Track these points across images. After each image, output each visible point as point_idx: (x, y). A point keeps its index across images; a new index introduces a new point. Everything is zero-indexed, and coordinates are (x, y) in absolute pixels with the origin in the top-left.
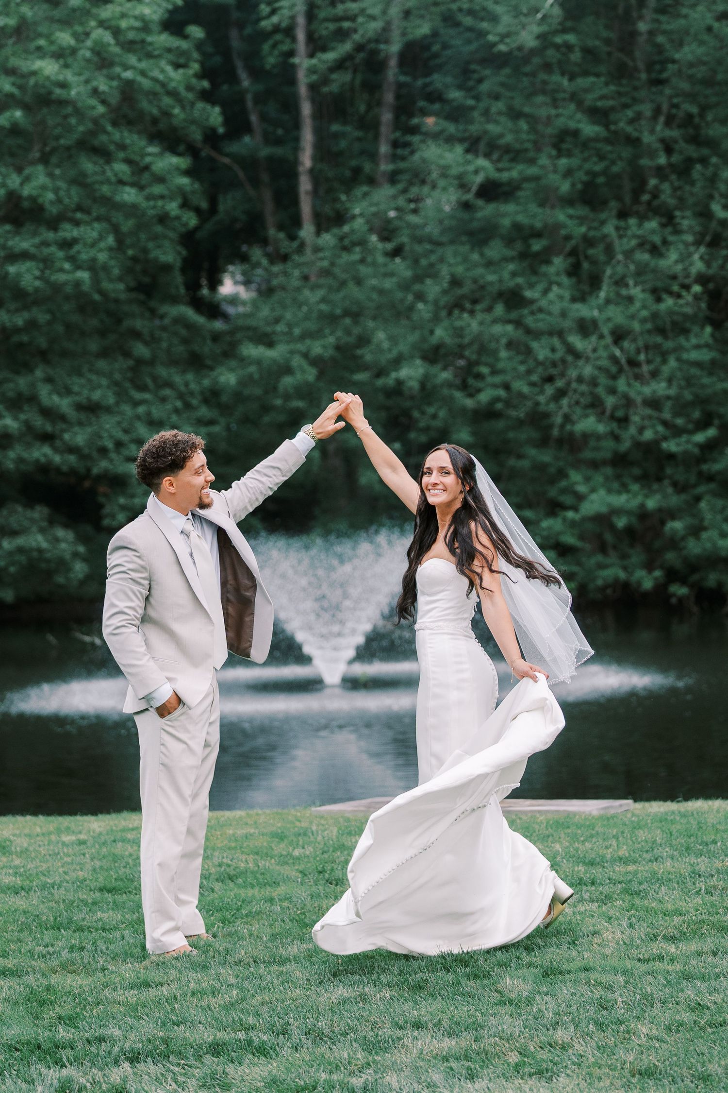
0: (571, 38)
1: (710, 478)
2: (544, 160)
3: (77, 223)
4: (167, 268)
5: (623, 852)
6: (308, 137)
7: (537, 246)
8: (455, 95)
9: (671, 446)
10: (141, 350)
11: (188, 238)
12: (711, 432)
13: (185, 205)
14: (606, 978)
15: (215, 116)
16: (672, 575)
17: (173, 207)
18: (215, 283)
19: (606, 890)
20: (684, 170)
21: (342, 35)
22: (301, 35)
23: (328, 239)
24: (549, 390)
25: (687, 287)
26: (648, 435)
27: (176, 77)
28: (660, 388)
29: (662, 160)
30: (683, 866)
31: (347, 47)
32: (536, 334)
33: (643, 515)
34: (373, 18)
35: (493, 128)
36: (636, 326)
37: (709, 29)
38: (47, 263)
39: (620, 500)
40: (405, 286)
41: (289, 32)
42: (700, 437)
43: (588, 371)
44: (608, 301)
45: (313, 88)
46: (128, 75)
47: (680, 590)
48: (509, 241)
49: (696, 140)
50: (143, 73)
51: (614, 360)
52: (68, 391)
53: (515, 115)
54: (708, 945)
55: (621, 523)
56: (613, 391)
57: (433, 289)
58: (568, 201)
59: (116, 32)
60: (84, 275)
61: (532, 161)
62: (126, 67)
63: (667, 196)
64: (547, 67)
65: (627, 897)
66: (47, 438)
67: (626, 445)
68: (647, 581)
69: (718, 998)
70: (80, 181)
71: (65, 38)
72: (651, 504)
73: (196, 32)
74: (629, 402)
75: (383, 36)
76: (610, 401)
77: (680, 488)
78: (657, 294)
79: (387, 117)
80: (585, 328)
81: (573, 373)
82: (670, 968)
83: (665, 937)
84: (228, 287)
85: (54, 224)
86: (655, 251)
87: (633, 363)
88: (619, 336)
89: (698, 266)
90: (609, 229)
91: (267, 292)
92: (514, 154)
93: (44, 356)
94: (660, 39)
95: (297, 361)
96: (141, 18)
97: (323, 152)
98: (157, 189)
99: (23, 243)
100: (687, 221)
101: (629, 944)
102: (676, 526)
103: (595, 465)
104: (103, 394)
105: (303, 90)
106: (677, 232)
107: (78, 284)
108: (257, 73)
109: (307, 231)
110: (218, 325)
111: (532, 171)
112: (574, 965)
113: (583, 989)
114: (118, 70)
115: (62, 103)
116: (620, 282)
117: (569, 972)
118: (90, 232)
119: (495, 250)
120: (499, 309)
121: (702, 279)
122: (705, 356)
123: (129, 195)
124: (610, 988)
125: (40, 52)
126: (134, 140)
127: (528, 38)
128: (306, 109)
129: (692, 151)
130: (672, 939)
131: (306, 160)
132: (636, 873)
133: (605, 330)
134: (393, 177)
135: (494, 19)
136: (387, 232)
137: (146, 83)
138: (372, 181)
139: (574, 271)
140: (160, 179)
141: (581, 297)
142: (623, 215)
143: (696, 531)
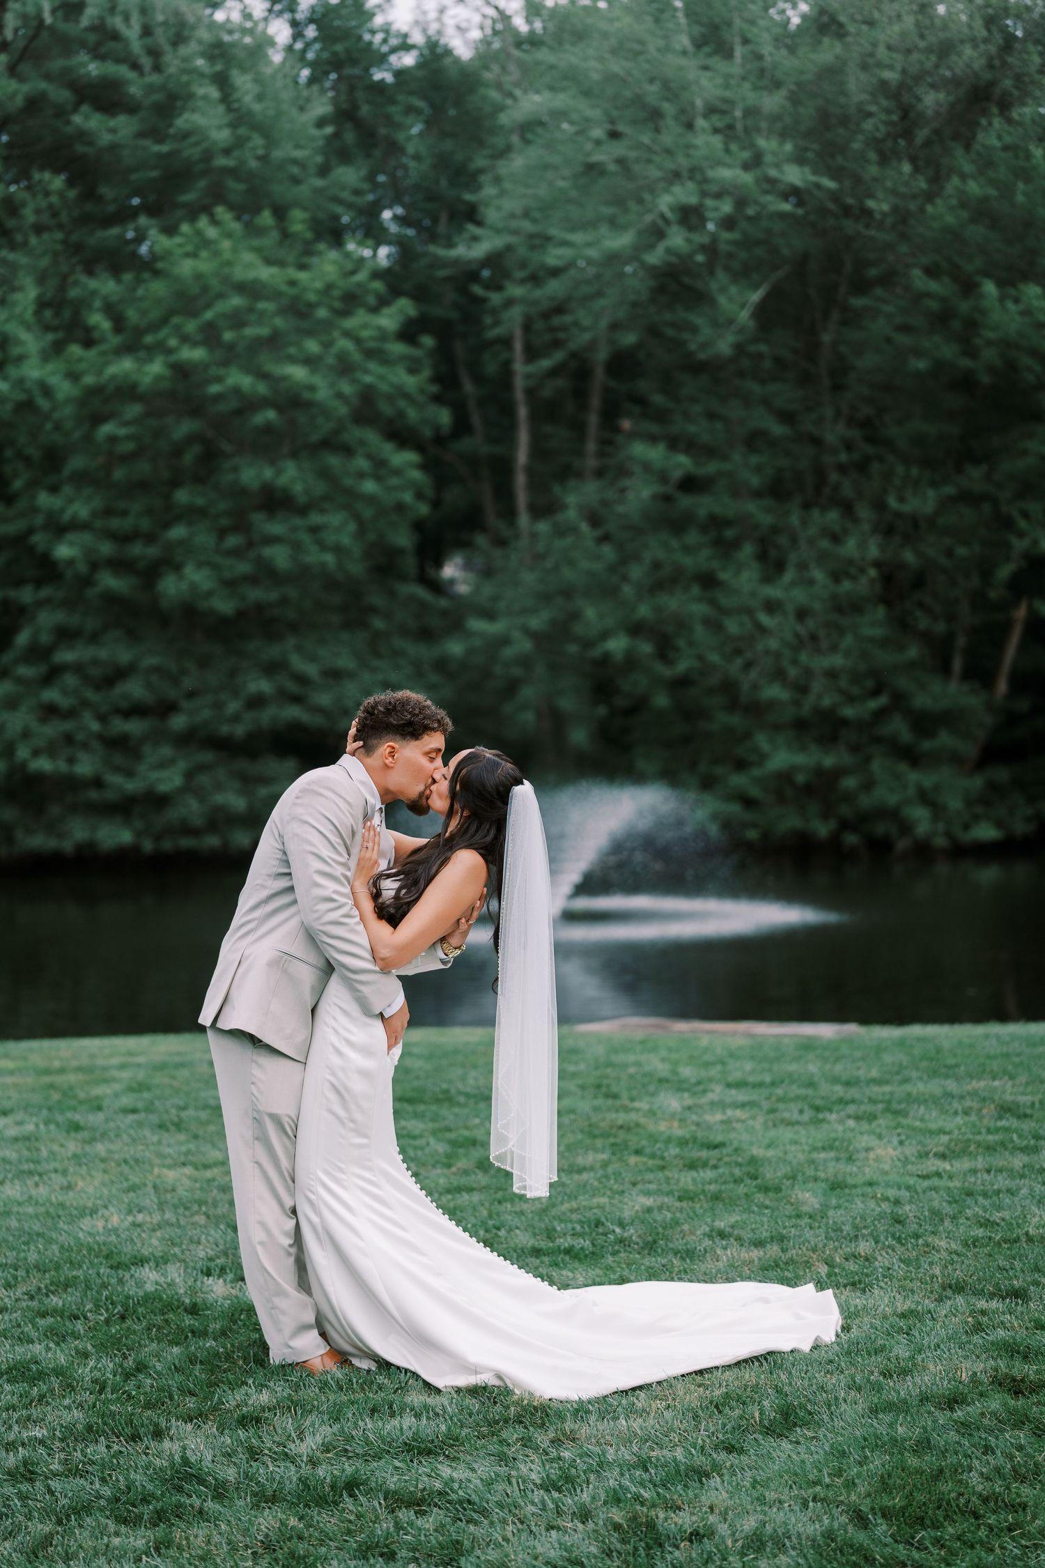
0: (762, 348)
1: (879, 740)
2: (737, 457)
3: (322, 511)
4: (400, 551)
5: (874, 1073)
6: (523, 437)
7: (729, 533)
8: (658, 399)
9: (849, 712)
10: (379, 623)
11: (419, 526)
12: (883, 700)
13: (419, 495)
14: (891, 1193)
15: (444, 417)
16: (845, 825)
17: (408, 497)
18: (439, 565)
19: (869, 1108)
20: (862, 467)
21: (557, 344)
22: (518, 346)
23: (543, 527)
24: (739, 662)
25: (862, 571)
26: (827, 702)
27: (411, 382)
28: (837, 661)
29: (843, 457)
30: (934, 1087)
31: (559, 356)
32: (726, 612)
33: (819, 772)
34: (586, 329)
35: (692, 429)
36: (817, 606)
37: (888, 340)
38: (297, 546)
39: (800, 759)
40: (612, 569)
41: (507, 342)
42: (873, 704)
43: (773, 644)
44: (793, 584)
45: (530, 393)
46: (368, 379)
47: (851, 839)
48: (704, 529)
49: (871, 440)
50: (382, 378)
51: (797, 636)
52: (313, 658)
53: (712, 416)
54: (980, 1163)
55: (800, 778)
56: (795, 662)
57: (636, 572)
58: (758, 494)
59: (358, 341)
60: (329, 558)
61: (725, 458)
62: (367, 372)
63: (847, 489)
64: (741, 374)
65: (890, 1116)
66: (297, 699)
67: (806, 710)
68: (822, 829)
69: (1006, 1214)
70: (324, 474)
71: (312, 346)
72: (829, 761)
73: (428, 341)
74: (808, 673)
75: (592, 346)
76: (792, 672)
77: (855, 749)
78: (836, 577)
79: (593, 420)
80: (772, 607)
81: (760, 647)
82: (951, 1185)
83: (935, 1155)
84: (449, 571)
85: (303, 511)
86: (836, 538)
87: (814, 638)
88: (802, 614)
89: (873, 551)
90: (795, 520)
91: (487, 573)
92: (711, 452)
93: (294, 628)
94: (843, 349)
95: (517, 635)
96: (379, 328)
97: (539, 451)
98: (394, 481)
99: (276, 528)
100: (864, 512)
101: (906, 1161)
102: (850, 783)
103: (777, 728)
104: (345, 661)
105: (519, 395)
106: (856, 520)
107: (323, 565)
108: (478, 379)
109: (524, 519)
110: (443, 603)
111: (726, 466)
112: (860, 1180)
113: (872, 1204)
114: (359, 375)
115: (309, 405)
116: (803, 566)
117: (855, 1186)
118: (334, 519)
119: (693, 537)
120: (696, 590)
121: (878, 564)
122: (878, 632)
123: (369, 486)
124: (897, 1202)
125: (292, 360)
126: (371, 436)
127: (724, 346)
128: (522, 412)
129: (869, 449)
130: (943, 1156)
131: (522, 457)
132: (892, 1094)
133: (790, 608)
134: (600, 473)
135: (694, 330)
136: (595, 520)
137: (384, 387)
138: (579, 475)
139: (762, 557)
140: (397, 472)
141: (767, 579)
142: (807, 506)
143: (868, 785)
